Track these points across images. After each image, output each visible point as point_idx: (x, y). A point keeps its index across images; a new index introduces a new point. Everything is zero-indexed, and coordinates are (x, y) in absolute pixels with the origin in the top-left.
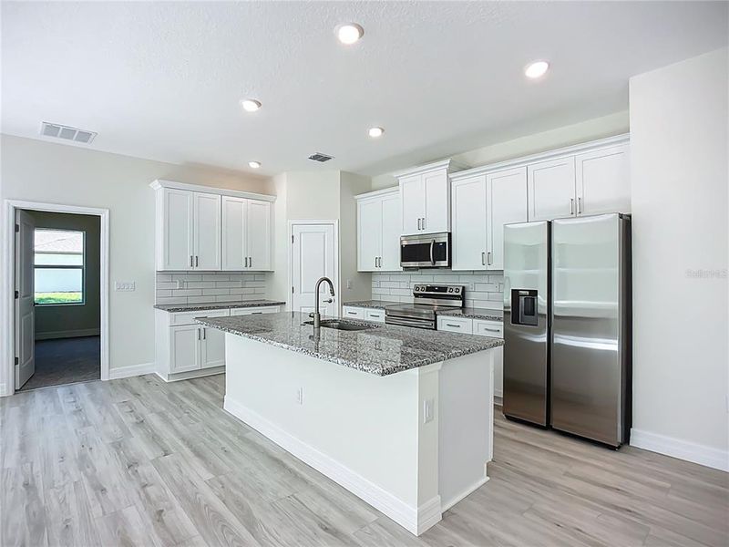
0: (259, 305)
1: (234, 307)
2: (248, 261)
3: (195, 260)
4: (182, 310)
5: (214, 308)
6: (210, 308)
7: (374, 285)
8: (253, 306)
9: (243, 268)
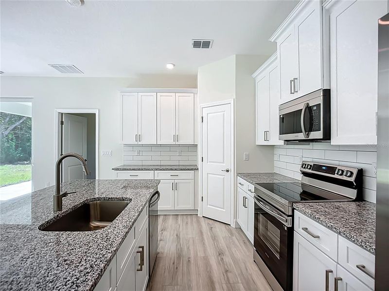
0: (176, 170)
1: (157, 170)
2: (176, 137)
3: (138, 137)
4: (121, 170)
5: (142, 170)
6: (139, 170)
7: (276, 158)
8: (172, 170)
9: (171, 142)
